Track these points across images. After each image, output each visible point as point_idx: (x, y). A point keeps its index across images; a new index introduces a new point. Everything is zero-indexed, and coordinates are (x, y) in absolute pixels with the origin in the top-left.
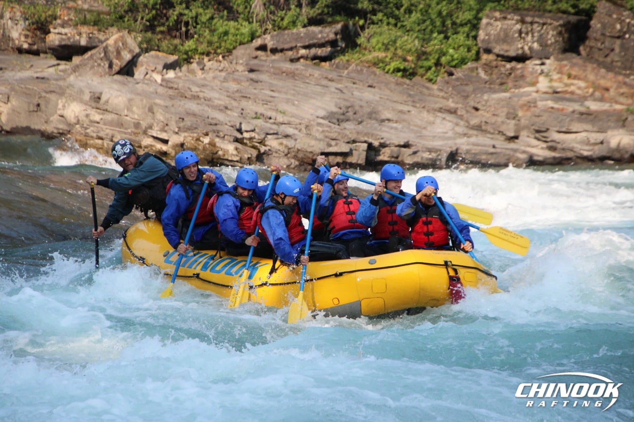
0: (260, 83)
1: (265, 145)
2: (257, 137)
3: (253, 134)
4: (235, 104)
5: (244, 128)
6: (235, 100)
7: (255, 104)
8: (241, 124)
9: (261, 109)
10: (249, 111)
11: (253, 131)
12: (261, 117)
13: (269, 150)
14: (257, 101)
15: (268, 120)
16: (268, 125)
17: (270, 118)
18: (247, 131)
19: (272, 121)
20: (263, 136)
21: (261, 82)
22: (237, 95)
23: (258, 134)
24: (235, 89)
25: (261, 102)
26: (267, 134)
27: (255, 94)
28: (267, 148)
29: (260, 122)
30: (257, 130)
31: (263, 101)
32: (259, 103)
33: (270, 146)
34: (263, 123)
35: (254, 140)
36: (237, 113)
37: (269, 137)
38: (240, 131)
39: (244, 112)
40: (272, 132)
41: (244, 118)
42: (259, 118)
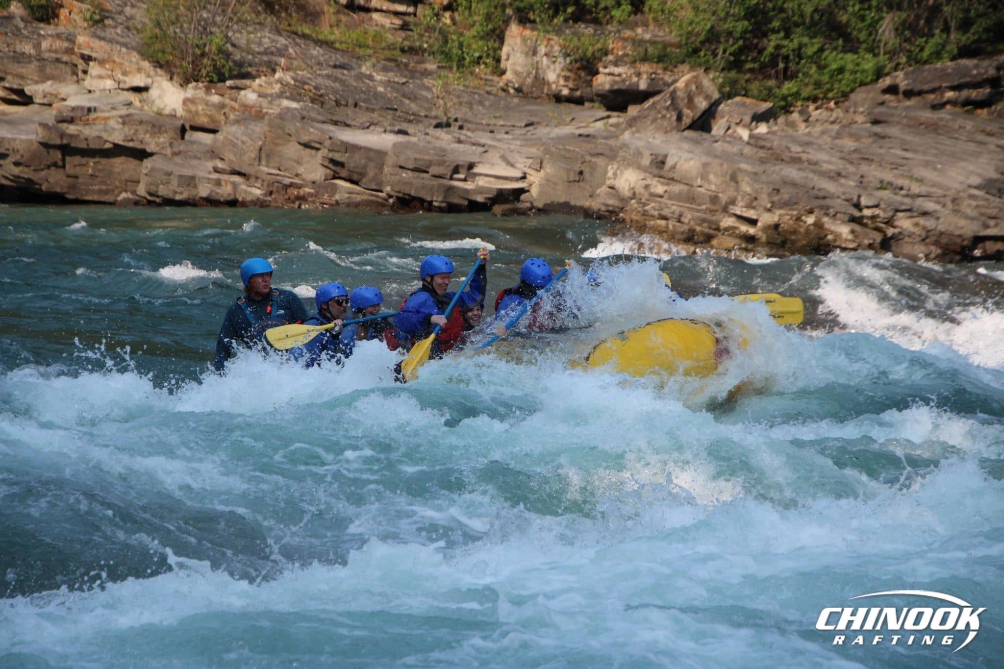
0: (887, 140)
1: (894, 227)
2: (882, 214)
3: (877, 211)
4: (851, 169)
5: (864, 201)
6: (851, 163)
7: (880, 169)
8: (859, 196)
9: (888, 176)
10: (871, 179)
11: (877, 206)
12: (889, 186)
13: (900, 233)
14: (884, 165)
15: (897, 191)
16: (898, 198)
17: (901, 189)
18: (868, 207)
19: (903, 192)
20: (891, 214)
21: (890, 137)
22: (855, 156)
23: (884, 210)
24: (852, 149)
25: (889, 166)
26: (897, 211)
27: (880, 155)
28: (896, 231)
29: (886, 194)
30: (882, 206)
31: (891, 164)
32: (885, 168)
33: (901, 227)
34: (891, 196)
35: (879, 220)
36: (854, 181)
37: (900, 214)
38: (858, 206)
39: (865, 180)
40: (903, 207)
41: (865, 188)
42: (885, 189)
